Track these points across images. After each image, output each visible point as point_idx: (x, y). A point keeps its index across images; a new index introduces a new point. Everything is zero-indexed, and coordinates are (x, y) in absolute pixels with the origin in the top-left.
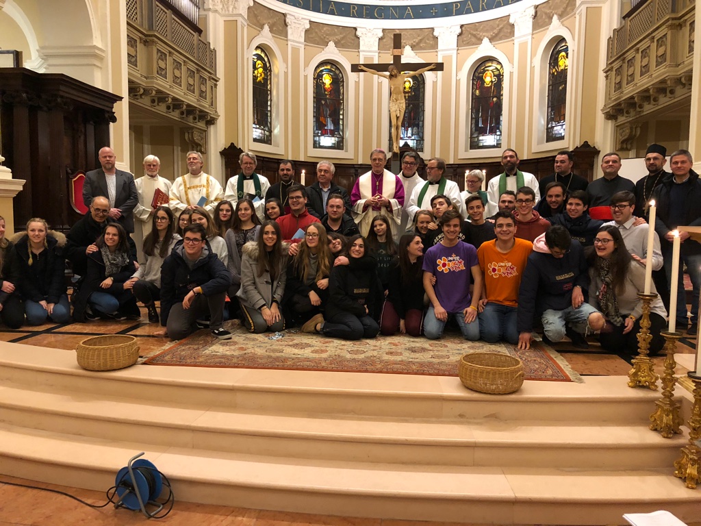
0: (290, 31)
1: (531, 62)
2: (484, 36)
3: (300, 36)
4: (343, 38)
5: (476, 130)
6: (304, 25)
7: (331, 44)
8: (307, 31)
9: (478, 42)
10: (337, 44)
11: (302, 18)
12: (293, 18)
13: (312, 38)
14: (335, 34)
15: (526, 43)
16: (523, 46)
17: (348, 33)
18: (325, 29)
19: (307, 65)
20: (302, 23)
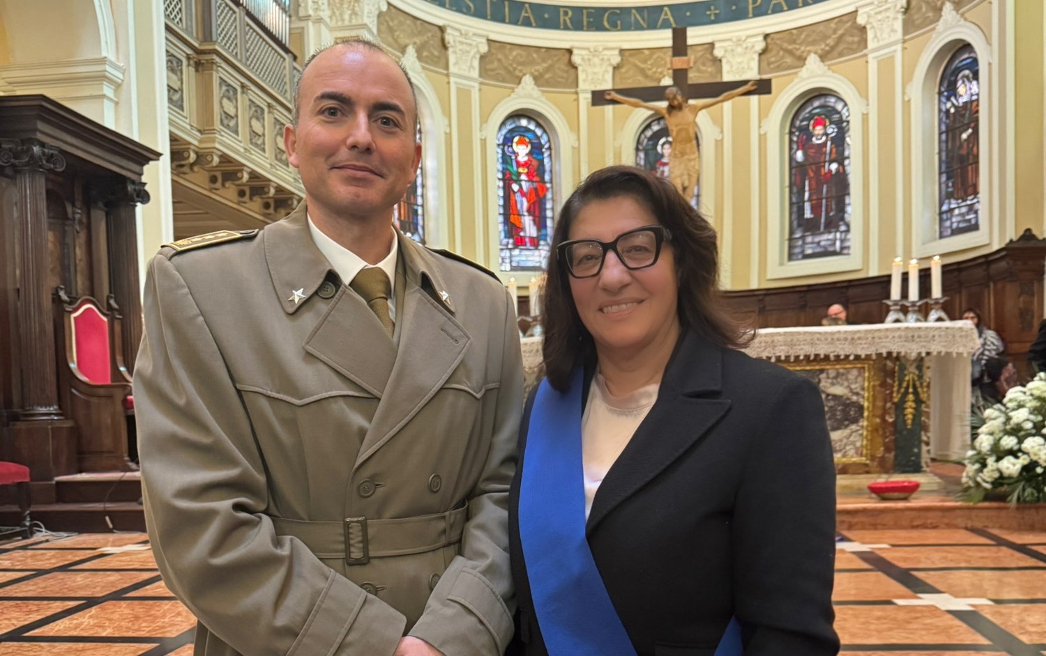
0: (452, 59)
1: (904, 93)
2: (809, 52)
3: (471, 66)
4: (548, 70)
5: (799, 225)
6: (477, 46)
7: (528, 81)
8: (483, 58)
9: (799, 63)
10: (538, 80)
11: (475, 34)
12: (457, 34)
13: (493, 70)
14: (532, 63)
15: (891, 59)
16: (886, 65)
17: (556, 59)
18: (514, 53)
19: (484, 119)
20: (474, 43)
